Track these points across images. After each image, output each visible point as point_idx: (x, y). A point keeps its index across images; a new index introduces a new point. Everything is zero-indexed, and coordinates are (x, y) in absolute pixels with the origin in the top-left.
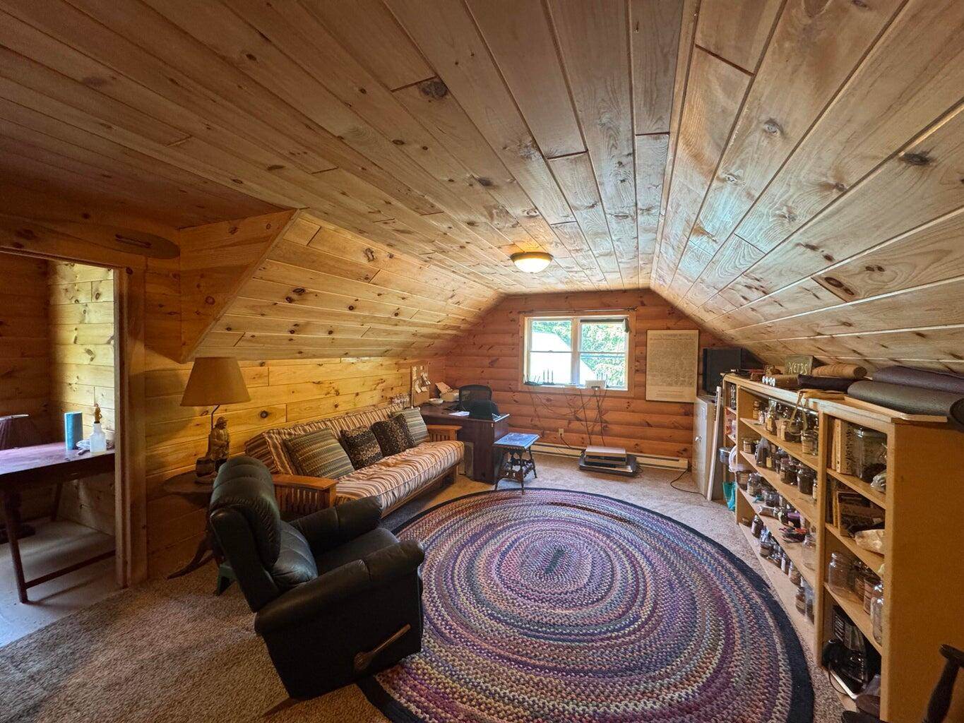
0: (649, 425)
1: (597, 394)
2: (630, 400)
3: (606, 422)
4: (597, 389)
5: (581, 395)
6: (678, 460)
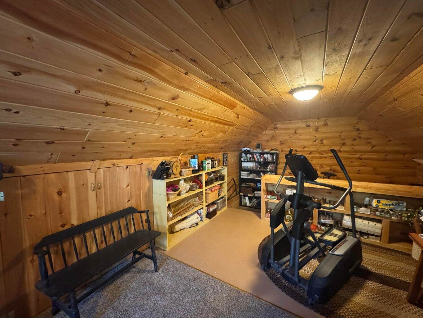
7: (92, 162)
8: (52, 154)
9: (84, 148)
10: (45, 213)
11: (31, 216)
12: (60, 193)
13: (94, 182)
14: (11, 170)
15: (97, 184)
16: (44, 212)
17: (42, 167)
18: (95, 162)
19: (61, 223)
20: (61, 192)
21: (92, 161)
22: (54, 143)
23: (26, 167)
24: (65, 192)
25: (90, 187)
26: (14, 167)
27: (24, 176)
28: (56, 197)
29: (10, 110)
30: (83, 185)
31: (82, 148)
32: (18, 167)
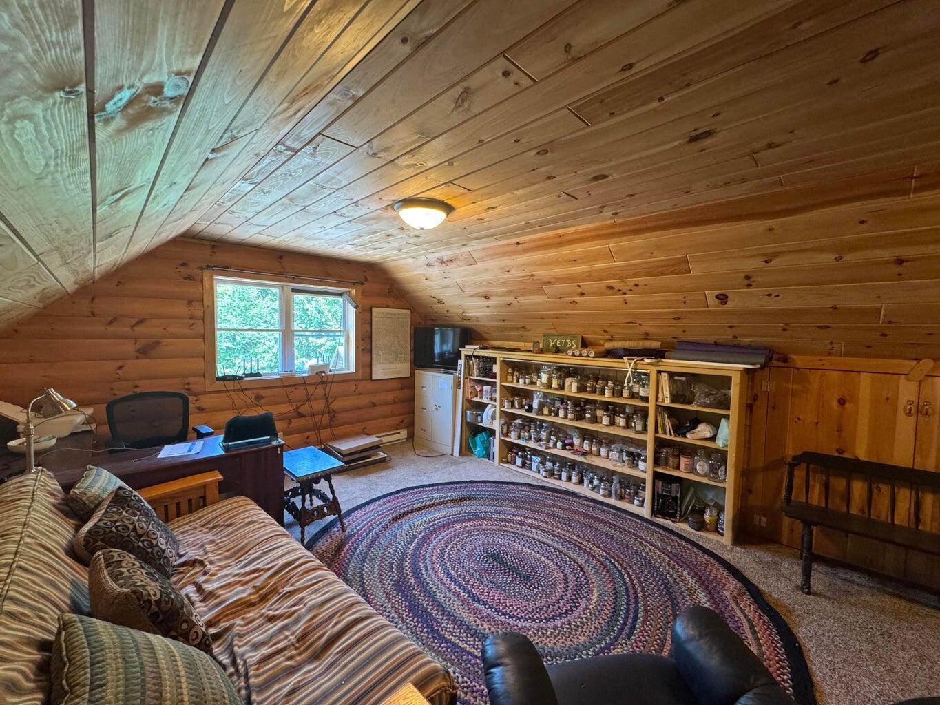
0: (374, 405)
1: (324, 380)
2: (357, 382)
3: (334, 411)
4: (323, 374)
5: (305, 385)
6: (399, 433)
7: (915, 362)
8: (831, 343)
9: (886, 335)
10: (817, 423)
11: (799, 419)
12: (842, 402)
13: (914, 399)
14: (785, 359)
15: (921, 404)
16: (816, 421)
17: (821, 360)
18: (921, 362)
19: (838, 447)
20: (845, 401)
21: (916, 359)
22: (829, 327)
23: (802, 357)
24: (850, 402)
25: (902, 407)
26: (789, 356)
27: (798, 369)
28: (835, 404)
29: (771, 295)
30: (887, 399)
31: (881, 335)
32: (794, 357)
